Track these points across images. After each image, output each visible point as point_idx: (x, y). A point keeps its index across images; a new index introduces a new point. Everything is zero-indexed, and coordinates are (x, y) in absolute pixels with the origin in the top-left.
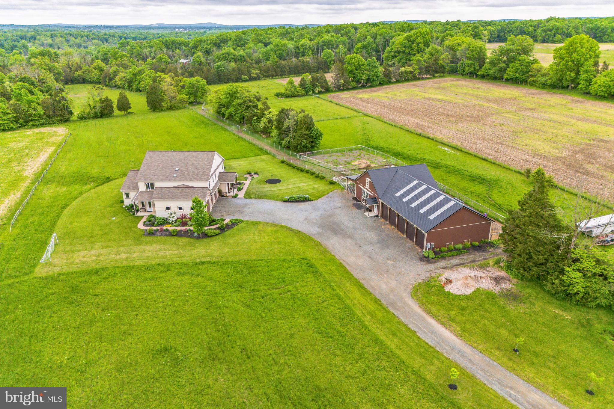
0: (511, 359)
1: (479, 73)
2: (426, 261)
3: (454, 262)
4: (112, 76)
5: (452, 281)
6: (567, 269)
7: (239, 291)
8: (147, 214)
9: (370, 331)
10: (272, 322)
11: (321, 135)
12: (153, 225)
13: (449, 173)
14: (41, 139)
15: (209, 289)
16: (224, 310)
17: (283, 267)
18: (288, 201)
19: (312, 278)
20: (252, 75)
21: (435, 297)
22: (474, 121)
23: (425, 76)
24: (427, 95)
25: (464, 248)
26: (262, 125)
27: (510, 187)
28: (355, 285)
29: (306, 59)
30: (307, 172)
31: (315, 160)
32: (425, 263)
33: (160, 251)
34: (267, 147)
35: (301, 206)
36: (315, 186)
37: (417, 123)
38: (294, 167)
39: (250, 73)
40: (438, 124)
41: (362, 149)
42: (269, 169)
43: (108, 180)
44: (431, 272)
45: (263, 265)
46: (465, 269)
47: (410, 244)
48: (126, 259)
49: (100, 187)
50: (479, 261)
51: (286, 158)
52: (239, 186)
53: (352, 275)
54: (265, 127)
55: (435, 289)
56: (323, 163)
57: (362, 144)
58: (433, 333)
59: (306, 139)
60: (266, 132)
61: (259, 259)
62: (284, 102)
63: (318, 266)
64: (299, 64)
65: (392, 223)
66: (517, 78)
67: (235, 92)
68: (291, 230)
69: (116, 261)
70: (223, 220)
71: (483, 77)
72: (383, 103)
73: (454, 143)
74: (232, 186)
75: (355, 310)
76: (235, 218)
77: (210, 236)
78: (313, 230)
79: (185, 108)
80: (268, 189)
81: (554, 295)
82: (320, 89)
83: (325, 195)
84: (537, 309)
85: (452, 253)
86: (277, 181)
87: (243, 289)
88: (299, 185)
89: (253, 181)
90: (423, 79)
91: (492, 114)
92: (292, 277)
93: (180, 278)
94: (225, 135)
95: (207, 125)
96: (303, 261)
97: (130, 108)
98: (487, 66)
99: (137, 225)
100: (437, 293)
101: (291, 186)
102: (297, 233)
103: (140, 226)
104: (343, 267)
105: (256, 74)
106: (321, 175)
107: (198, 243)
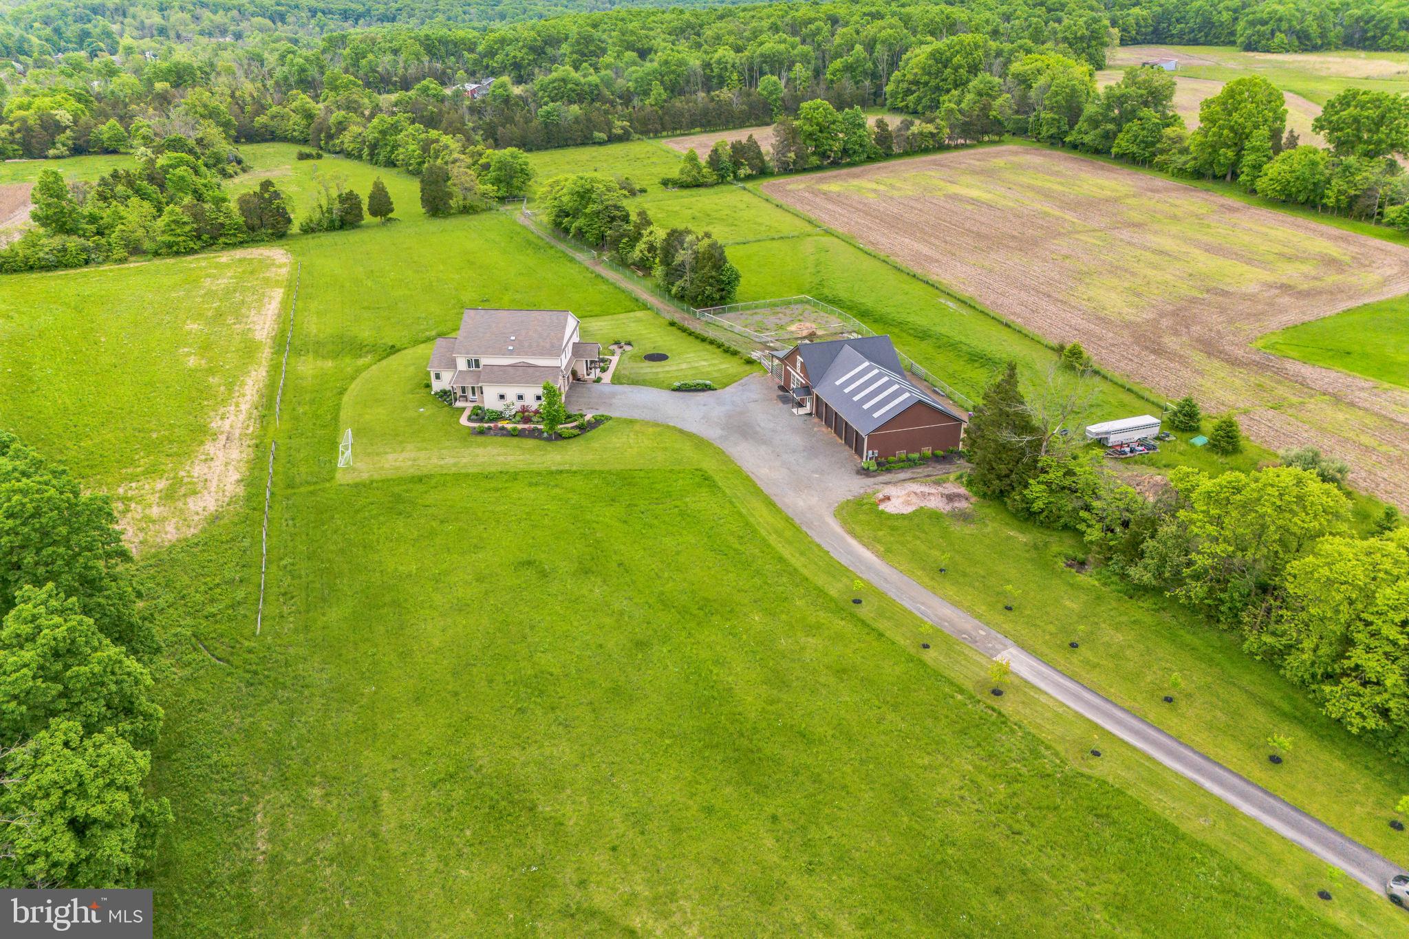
0: (933, 579)
1: (1067, 139)
2: (864, 474)
3: (902, 476)
4: (333, 131)
5: (891, 498)
6: (1031, 481)
7: (612, 505)
8: (471, 405)
9: (773, 549)
10: (654, 538)
11: (737, 278)
12: (481, 420)
13: (939, 347)
14: (252, 273)
15: (573, 501)
16: (595, 525)
17: (670, 478)
18: (678, 389)
19: (707, 492)
20: (614, 131)
21: (865, 516)
22: (1020, 249)
23: (961, 141)
24: (953, 189)
25: (921, 459)
26: (636, 254)
28: (763, 501)
29: (725, 94)
30: (712, 342)
31: (724, 320)
32: (863, 476)
33: (498, 455)
34: (646, 296)
35: (698, 398)
36: (723, 366)
37: (917, 252)
38: (690, 334)
39: (609, 125)
40: (953, 254)
41: (808, 302)
42: (649, 335)
43: (393, 350)
44: (867, 487)
45: (643, 476)
46: (914, 484)
47: (849, 452)
48: (455, 465)
49: (384, 362)
50: (936, 475)
51: (677, 317)
52: (602, 364)
54: (641, 258)
55: (866, 506)
56: (738, 328)
57: (809, 292)
58: (850, 552)
59: (711, 285)
60: (644, 266)
61: (636, 468)
62: (677, 197)
63: (717, 478)
64: (711, 106)
65: (828, 424)
66: (1134, 153)
67: (590, 191)
68: (681, 432)
69: (441, 466)
70: (582, 416)
71: (1074, 147)
72: (865, 205)
74: (591, 365)
75: (758, 528)
76: (600, 412)
77: (566, 438)
78: (712, 433)
79: (490, 209)
80: (648, 370)
81: (1015, 515)
82: (749, 171)
83: (736, 381)
84: (989, 529)
85: (901, 464)
86: (662, 357)
87: (616, 503)
88: (697, 365)
89: (624, 357)
90: (957, 147)
91: (1058, 235)
92: (681, 490)
93: (533, 489)
94: (571, 271)
95: (537, 248)
96: (697, 472)
97: (392, 210)
98: (1082, 124)
99: (459, 420)
100: (868, 511)
101: (684, 366)
103: (463, 420)
104: (751, 481)
105: (622, 128)
106: (733, 348)
107: (550, 447)
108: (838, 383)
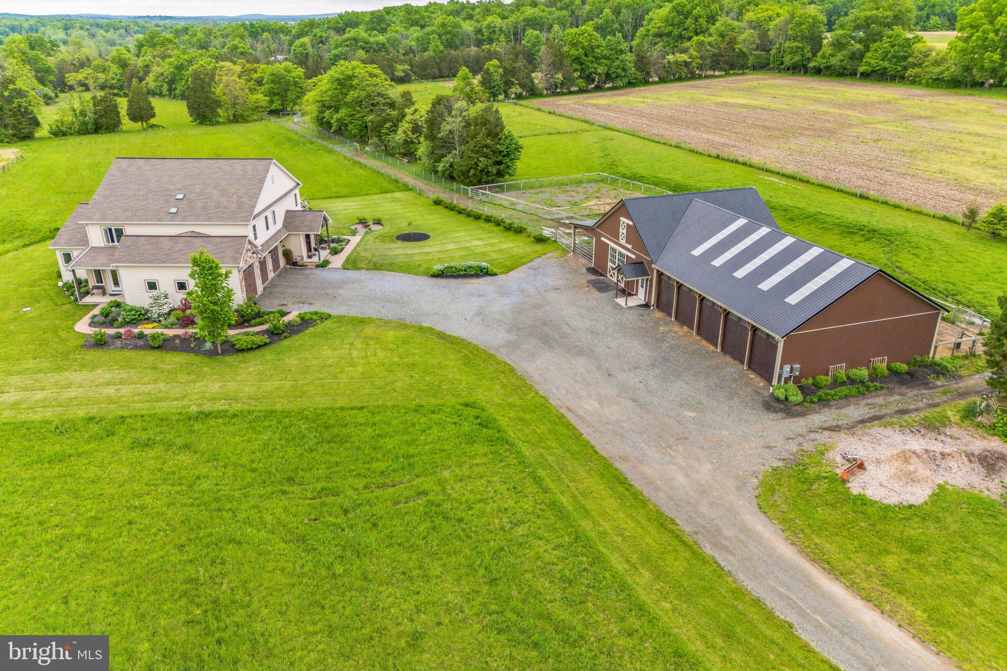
1: (812, 65)
2: (781, 410)
3: (854, 412)
4: (141, 74)
5: (866, 464)
7: (284, 492)
8: (107, 299)
9: (654, 621)
10: (362, 590)
11: (518, 148)
12: (111, 324)
13: (792, 220)
15: (205, 485)
17: (413, 425)
18: (440, 275)
19: (485, 455)
20: (396, 74)
21: (828, 511)
22: (820, 136)
23: (711, 72)
24: (719, 100)
25: (873, 377)
26: (399, 136)
27: (935, 246)
28: (602, 476)
29: (494, 48)
30: (488, 220)
31: (505, 198)
32: (780, 415)
33: (108, 384)
34: (411, 181)
35: (469, 286)
36: (504, 246)
37: (708, 140)
40: (749, 141)
41: (603, 180)
42: (406, 215)
44: (801, 440)
45: (362, 421)
46: (889, 431)
47: (733, 368)
50: (917, 410)
51: (444, 196)
52: (335, 244)
53: (593, 447)
54: (406, 142)
55: (820, 487)
56: (522, 205)
57: (602, 171)
59: (486, 157)
60: (408, 153)
61: (353, 404)
63: (503, 422)
64: (483, 55)
65: (683, 318)
66: (885, 69)
67: (350, 78)
68: (442, 336)
70: (281, 314)
71: (818, 71)
72: (637, 111)
73: (790, 169)
75: (604, 550)
76: (313, 309)
77: (243, 350)
78: (494, 338)
79: (261, 119)
80: (401, 251)
82: (519, 90)
83: (524, 264)
85: (844, 390)
86: (422, 237)
87: (295, 488)
88: (468, 245)
89: (370, 237)
90: (707, 77)
91: (850, 126)
92: (433, 452)
93: (134, 455)
94: (328, 160)
96: (467, 411)
97: (153, 116)
98: (826, 50)
99: (74, 324)
100: (830, 498)
101: (450, 246)
102: (457, 344)
103: (82, 326)
104: (568, 426)
105: (404, 71)
106: (517, 224)
107: (206, 366)
108: (697, 252)
